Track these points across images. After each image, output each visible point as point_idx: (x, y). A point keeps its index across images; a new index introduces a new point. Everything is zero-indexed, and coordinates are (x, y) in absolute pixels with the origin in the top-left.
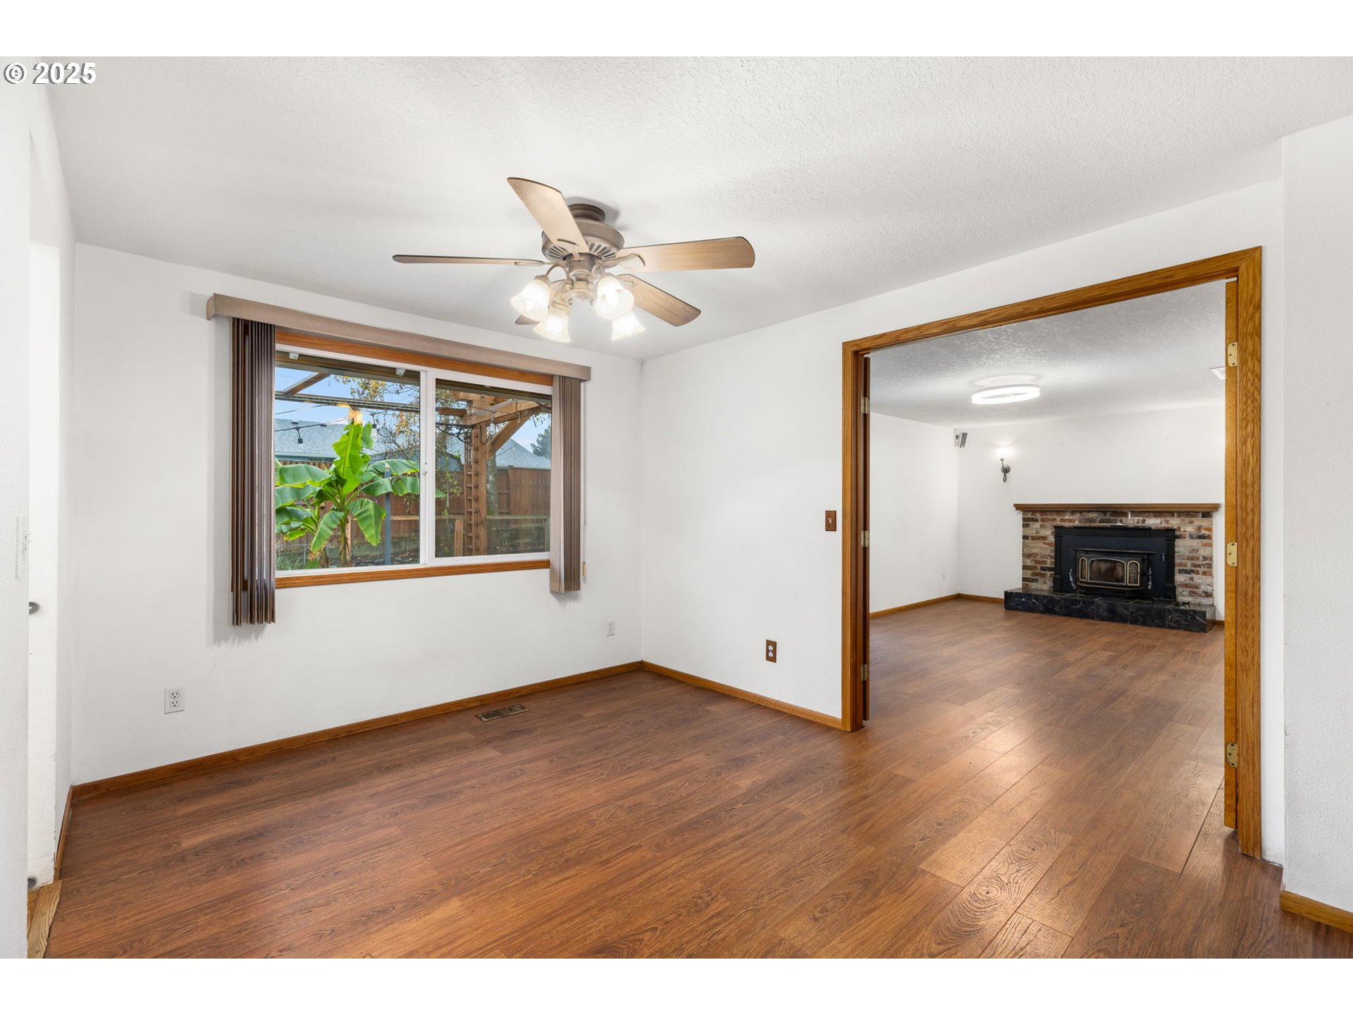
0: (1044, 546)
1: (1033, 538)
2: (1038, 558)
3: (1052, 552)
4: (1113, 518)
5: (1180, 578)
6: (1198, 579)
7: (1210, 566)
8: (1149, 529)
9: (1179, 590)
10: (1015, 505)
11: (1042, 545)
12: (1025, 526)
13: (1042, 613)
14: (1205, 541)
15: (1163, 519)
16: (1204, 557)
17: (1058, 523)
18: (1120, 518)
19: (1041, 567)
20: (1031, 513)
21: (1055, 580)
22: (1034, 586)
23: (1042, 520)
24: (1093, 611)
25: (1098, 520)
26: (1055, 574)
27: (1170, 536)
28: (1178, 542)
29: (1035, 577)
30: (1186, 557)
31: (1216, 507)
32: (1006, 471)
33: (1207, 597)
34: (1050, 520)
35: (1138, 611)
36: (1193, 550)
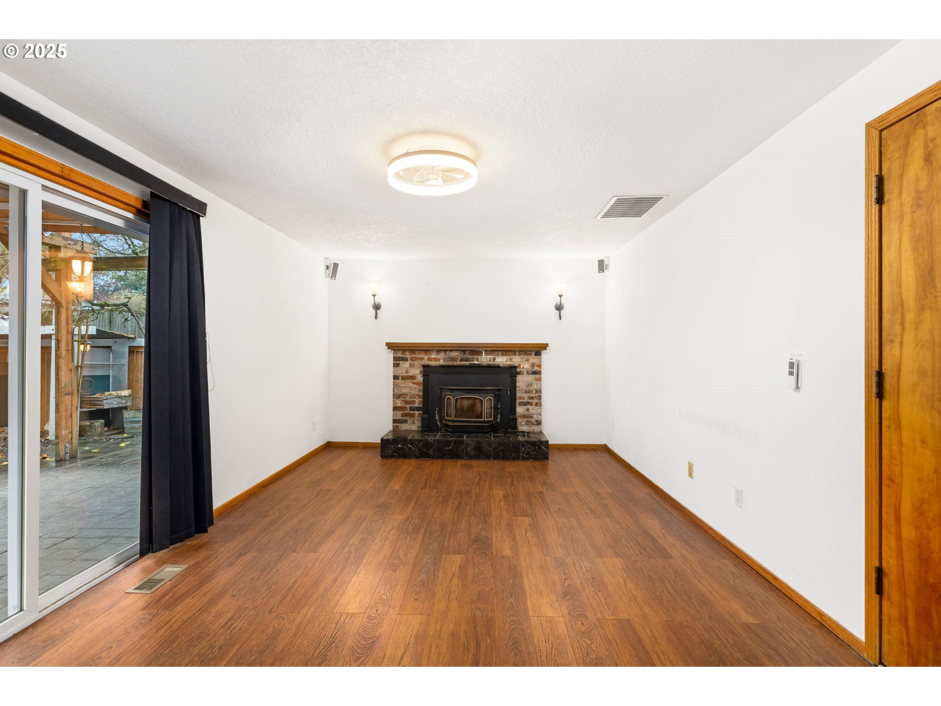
0: (413, 385)
1: (403, 378)
2: (408, 399)
3: (420, 391)
4: (471, 357)
5: (520, 410)
6: (533, 410)
7: (540, 398)
8: (498, 367)
9: (519, 420)
10: (387, 344)
11: (411, 384)
12: (396, 365)
13: (417, 457)
14: (537, 376)
15: (508, 357)
16: (536, 390)
17: (426, 362)
18: (476, 357)
19: (410, 408)
20: (401, 352)
21: (423, 420)
22: (403, 427)
23: (412, 359)
24: (463, 451)
25: (459, 359)
26: (423, 413)
27: (512, 371)
28: (519, 378)
29: (405, 418)
30: (524, 391)
31: (545, 346)
32: (377, 307)
33: (538, 424)
34: (419, 359)
35: (499, 446)
36: (529, 385)
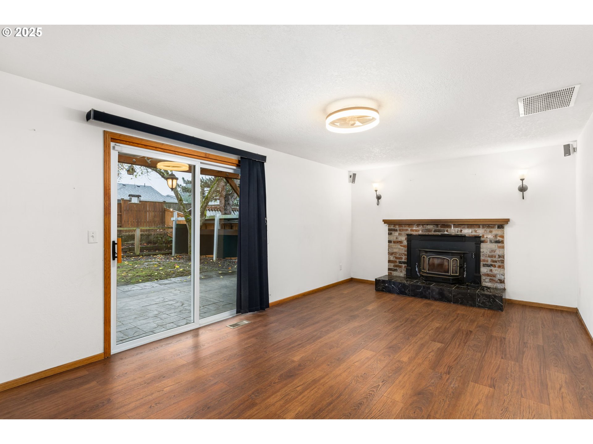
0: (401, 247)
1: (394, 242)
2: (398, 256)
3: (405, 251)
4: (442, 229)
5: (484, 270)
6: (496, 271)
7: (503, 262)
8: (465, 236)
9: (483, 278)
10: (384, 221)
11: (399, 247)
12: (390, 234)
13: (398, 294)
14: (500, 245)
15: (473, 229)
16: (499, 255)
17: (409, 232)
18: (446, 229)
19: (399, 261)
20: (393, 225)
21: (407, 271)
22: (395, 274)
23: (400, 230)
24: (430, 294)
25: (433, 230)
26: (408, 266)
27: (477, 240)
28: (483, 245)
29: (395, 268)
30: (487, 256)
31: (507, 221)
32: (379, 198)
33: (501, 283)
34: (404, 230)
35: (458, 294)
36: (492, 251)
